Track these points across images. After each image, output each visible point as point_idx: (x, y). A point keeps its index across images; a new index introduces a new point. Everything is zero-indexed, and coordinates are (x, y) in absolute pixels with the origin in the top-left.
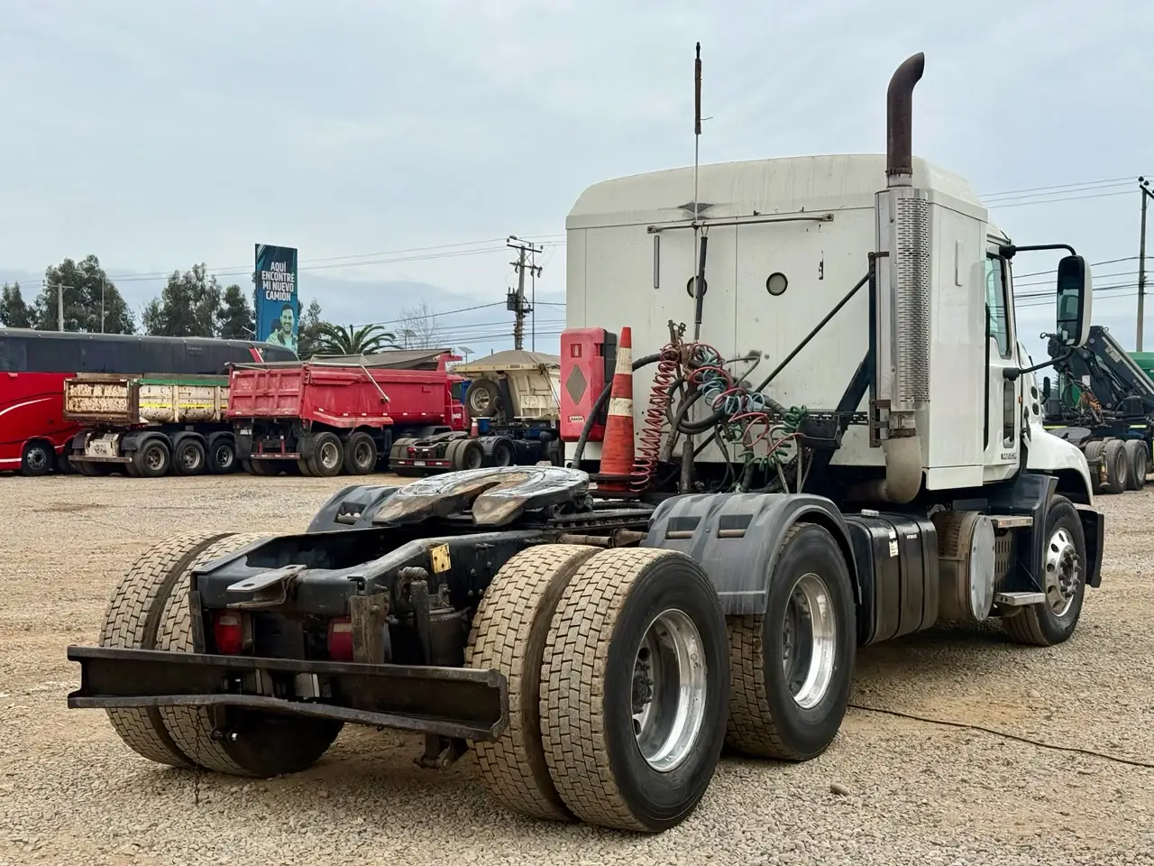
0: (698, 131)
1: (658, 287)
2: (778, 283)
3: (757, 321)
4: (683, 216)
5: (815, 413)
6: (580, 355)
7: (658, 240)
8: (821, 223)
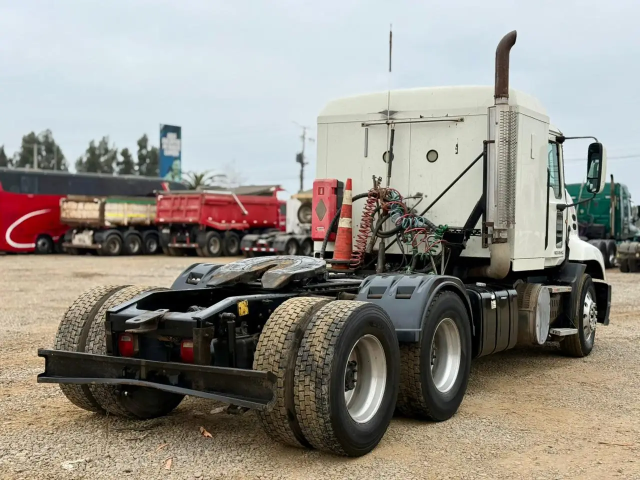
1: (367, 157)
2: (433, 155)
3: (421, 176)
4: (381, 118)
5: (452, 229)
6: (323, 194)
7: (367, 130)
8: (457, 123)
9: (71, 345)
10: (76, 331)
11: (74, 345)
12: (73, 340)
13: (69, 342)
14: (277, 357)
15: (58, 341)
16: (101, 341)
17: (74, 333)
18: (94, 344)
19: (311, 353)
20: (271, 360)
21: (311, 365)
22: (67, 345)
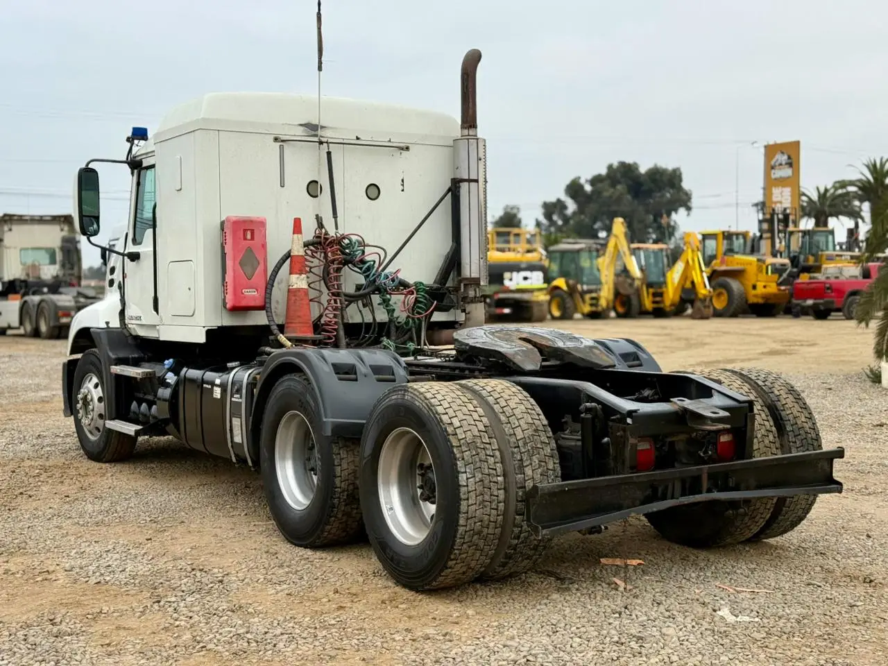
0: (320, 69)
1: (283, 186)
2: (373, 192)
3: (359, 217)
4: (303, 132)
5: (428, 287)
6: (252, 238)
7: (281, 148)
8: (402, 151)
9: (495, 479)
10: (493, 456)
11: (499, 478)
12: (494, 472)
13: (489, 475)
14: (771, 437)
15: (467, 479)
16: (543, 464)
17: (491, 460)
18: (533, 470)
19: (800, 426)
20: (767, 441)
21: (806, 438)
22: (486, 482)
